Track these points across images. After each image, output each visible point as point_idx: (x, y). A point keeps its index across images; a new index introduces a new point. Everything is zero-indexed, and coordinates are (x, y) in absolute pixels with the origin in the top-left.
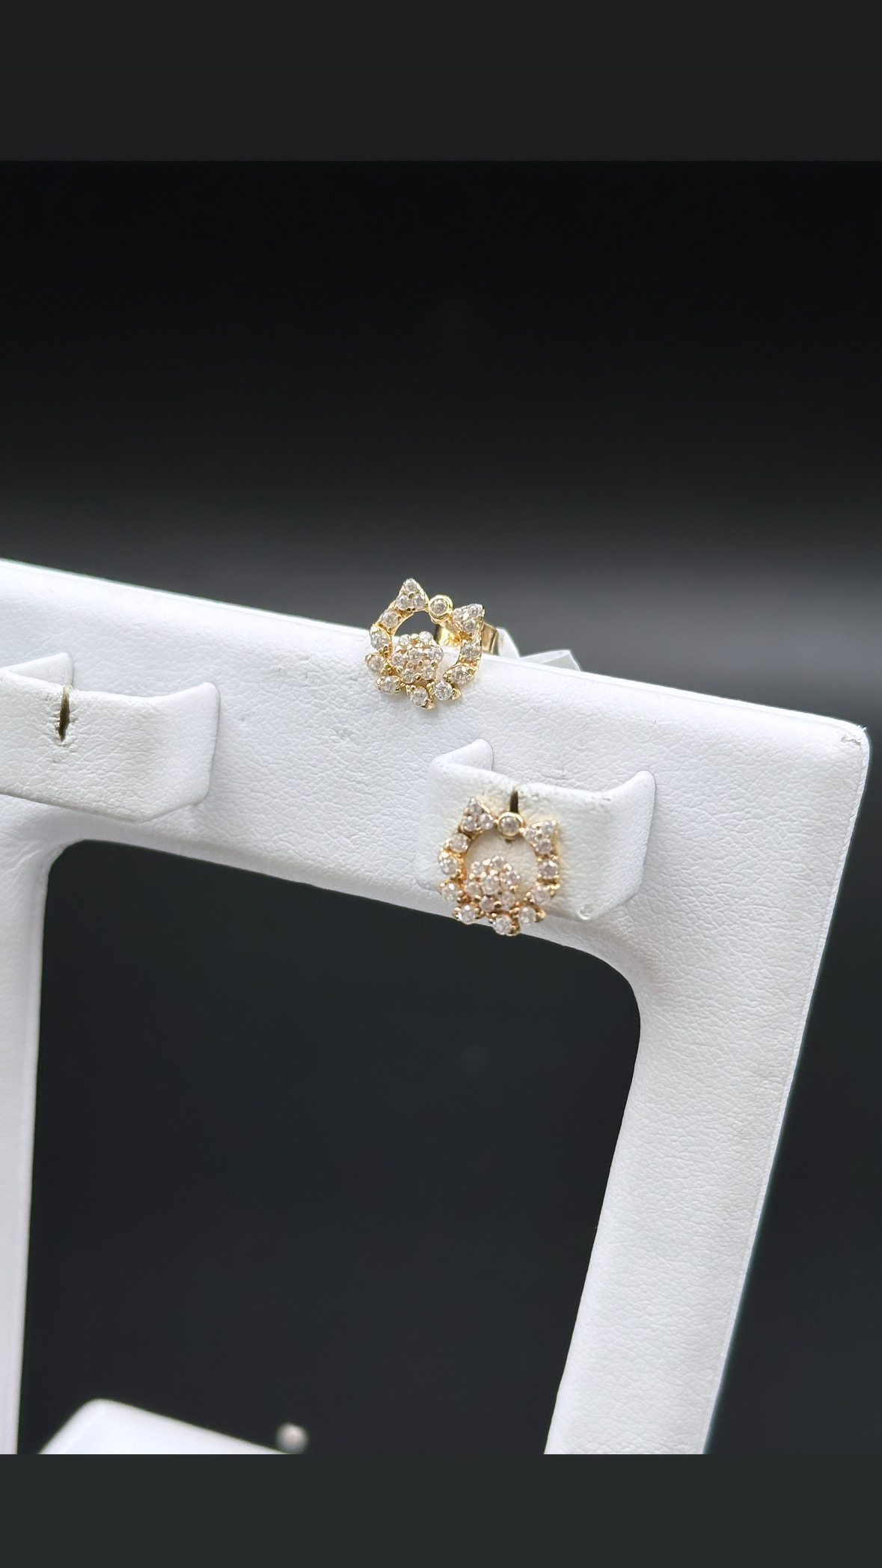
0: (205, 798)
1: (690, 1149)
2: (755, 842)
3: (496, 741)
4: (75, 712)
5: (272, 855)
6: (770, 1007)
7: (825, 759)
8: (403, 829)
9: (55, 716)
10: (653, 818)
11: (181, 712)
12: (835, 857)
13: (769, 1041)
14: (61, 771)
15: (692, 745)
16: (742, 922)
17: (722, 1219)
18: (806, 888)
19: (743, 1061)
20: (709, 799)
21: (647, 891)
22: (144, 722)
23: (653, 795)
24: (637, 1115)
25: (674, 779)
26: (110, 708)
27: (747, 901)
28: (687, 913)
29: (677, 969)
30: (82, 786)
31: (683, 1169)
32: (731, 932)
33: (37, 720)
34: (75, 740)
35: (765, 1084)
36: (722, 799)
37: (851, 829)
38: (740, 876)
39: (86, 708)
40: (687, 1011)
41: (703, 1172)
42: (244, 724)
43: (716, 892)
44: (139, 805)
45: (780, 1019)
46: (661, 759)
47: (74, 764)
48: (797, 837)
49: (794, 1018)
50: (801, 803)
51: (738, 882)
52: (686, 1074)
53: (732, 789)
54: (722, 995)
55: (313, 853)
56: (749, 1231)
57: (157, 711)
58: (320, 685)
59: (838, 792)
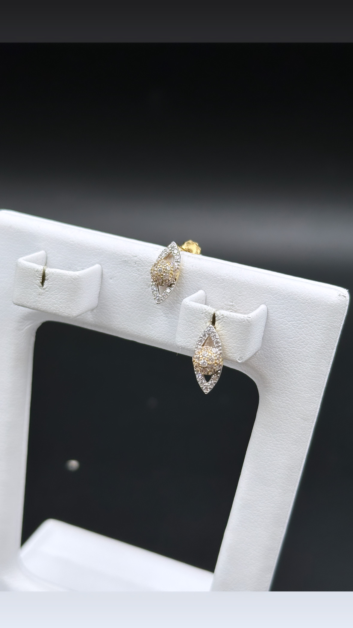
0: (96, 307)
1: (276, 446)
2: (305, 333)
3: (207, 291)
4: (47, 277)
5: (121, 330)
6: (308, 394)
7: (332, 303)
8: (171, 322)
9: (40, 278)
10: (266, 322)
11: (88, 277)
12: (335, 339)
13: (308, 407)
14: (42, 298)
15: (282, 295)
16: (299, 362)
17: (288, 472)
18: (323, 351)
19: (297, 414)
20: (288, 316)
21: (263, 349)
22: (74, 281)
23: (266, 314)
24: (257, 433)
25: (275, 308)
26: (61, 275)
27: (301, 355)
28: (278, 358)
29: (274, 379)
30: (50, 304)
31: (274, 453)
32: (295, 366)
33: (33, 279)
34: (47, 287)
35: (306, 423)
36: (293, 316)
37: (341, 328)
38: (299, 345)
39: (52, 275)
40: (277, 395)
41: (281, 455)
42: (111, 281)
43: (289, 351)
44: (71, 312)
45: (312, 399)
46: (270, 300)
47: (47, 296)
48: (321, 331)
49: (317, 398)
50: (323, 319)
51: (298, 348)
52: (276, 418)
53: (296, 313)
54: (290, 389)
55: (137, 330)
56: (298, 477)
57: (79, 277)
58: (140, 267)
59: (336, 315)
